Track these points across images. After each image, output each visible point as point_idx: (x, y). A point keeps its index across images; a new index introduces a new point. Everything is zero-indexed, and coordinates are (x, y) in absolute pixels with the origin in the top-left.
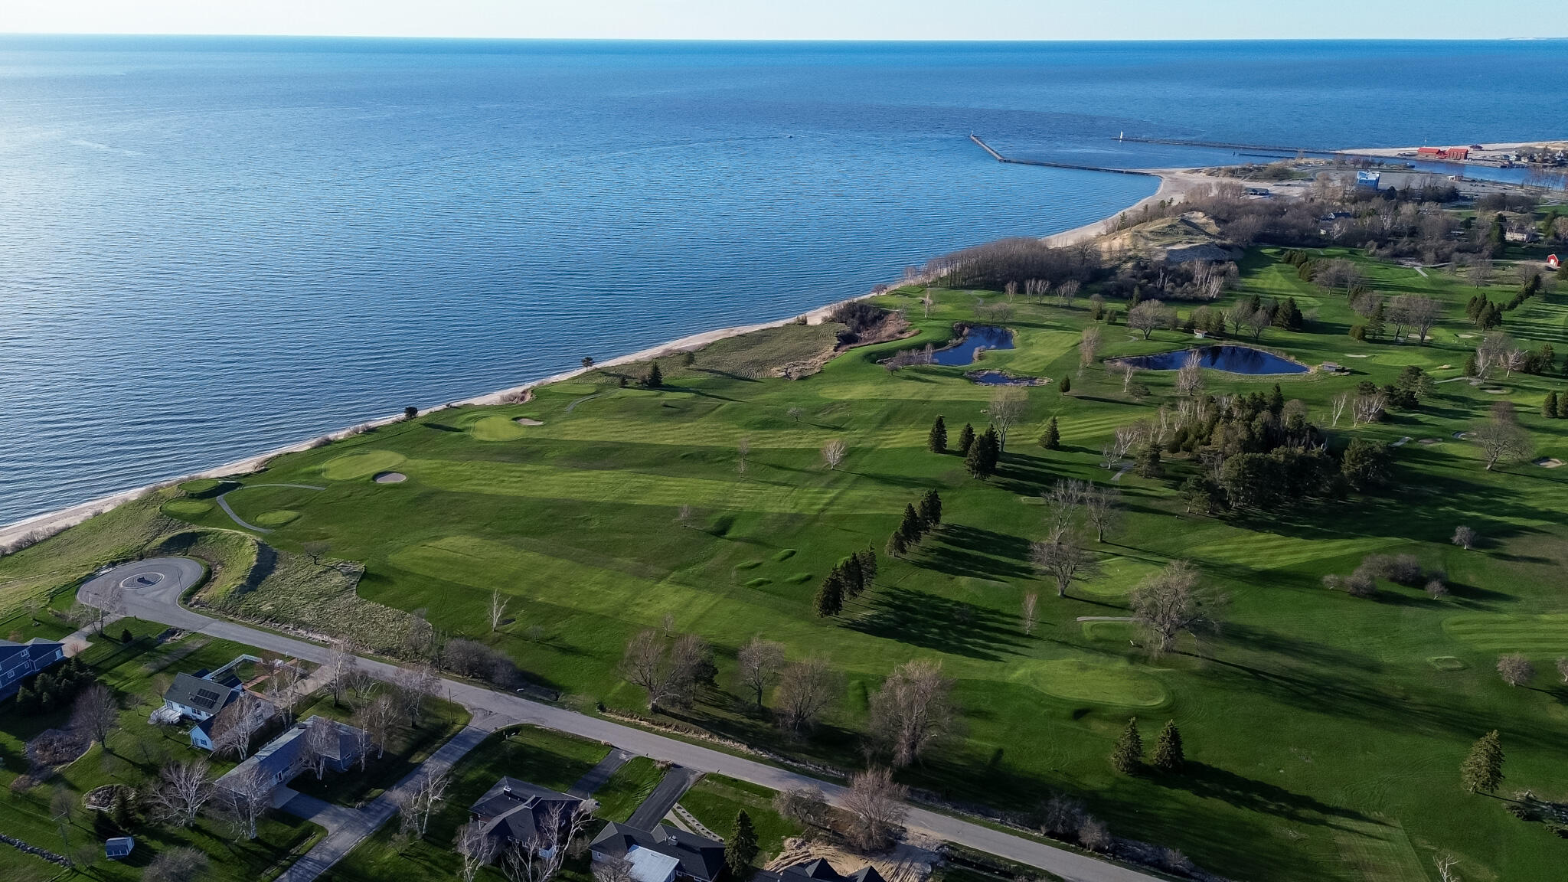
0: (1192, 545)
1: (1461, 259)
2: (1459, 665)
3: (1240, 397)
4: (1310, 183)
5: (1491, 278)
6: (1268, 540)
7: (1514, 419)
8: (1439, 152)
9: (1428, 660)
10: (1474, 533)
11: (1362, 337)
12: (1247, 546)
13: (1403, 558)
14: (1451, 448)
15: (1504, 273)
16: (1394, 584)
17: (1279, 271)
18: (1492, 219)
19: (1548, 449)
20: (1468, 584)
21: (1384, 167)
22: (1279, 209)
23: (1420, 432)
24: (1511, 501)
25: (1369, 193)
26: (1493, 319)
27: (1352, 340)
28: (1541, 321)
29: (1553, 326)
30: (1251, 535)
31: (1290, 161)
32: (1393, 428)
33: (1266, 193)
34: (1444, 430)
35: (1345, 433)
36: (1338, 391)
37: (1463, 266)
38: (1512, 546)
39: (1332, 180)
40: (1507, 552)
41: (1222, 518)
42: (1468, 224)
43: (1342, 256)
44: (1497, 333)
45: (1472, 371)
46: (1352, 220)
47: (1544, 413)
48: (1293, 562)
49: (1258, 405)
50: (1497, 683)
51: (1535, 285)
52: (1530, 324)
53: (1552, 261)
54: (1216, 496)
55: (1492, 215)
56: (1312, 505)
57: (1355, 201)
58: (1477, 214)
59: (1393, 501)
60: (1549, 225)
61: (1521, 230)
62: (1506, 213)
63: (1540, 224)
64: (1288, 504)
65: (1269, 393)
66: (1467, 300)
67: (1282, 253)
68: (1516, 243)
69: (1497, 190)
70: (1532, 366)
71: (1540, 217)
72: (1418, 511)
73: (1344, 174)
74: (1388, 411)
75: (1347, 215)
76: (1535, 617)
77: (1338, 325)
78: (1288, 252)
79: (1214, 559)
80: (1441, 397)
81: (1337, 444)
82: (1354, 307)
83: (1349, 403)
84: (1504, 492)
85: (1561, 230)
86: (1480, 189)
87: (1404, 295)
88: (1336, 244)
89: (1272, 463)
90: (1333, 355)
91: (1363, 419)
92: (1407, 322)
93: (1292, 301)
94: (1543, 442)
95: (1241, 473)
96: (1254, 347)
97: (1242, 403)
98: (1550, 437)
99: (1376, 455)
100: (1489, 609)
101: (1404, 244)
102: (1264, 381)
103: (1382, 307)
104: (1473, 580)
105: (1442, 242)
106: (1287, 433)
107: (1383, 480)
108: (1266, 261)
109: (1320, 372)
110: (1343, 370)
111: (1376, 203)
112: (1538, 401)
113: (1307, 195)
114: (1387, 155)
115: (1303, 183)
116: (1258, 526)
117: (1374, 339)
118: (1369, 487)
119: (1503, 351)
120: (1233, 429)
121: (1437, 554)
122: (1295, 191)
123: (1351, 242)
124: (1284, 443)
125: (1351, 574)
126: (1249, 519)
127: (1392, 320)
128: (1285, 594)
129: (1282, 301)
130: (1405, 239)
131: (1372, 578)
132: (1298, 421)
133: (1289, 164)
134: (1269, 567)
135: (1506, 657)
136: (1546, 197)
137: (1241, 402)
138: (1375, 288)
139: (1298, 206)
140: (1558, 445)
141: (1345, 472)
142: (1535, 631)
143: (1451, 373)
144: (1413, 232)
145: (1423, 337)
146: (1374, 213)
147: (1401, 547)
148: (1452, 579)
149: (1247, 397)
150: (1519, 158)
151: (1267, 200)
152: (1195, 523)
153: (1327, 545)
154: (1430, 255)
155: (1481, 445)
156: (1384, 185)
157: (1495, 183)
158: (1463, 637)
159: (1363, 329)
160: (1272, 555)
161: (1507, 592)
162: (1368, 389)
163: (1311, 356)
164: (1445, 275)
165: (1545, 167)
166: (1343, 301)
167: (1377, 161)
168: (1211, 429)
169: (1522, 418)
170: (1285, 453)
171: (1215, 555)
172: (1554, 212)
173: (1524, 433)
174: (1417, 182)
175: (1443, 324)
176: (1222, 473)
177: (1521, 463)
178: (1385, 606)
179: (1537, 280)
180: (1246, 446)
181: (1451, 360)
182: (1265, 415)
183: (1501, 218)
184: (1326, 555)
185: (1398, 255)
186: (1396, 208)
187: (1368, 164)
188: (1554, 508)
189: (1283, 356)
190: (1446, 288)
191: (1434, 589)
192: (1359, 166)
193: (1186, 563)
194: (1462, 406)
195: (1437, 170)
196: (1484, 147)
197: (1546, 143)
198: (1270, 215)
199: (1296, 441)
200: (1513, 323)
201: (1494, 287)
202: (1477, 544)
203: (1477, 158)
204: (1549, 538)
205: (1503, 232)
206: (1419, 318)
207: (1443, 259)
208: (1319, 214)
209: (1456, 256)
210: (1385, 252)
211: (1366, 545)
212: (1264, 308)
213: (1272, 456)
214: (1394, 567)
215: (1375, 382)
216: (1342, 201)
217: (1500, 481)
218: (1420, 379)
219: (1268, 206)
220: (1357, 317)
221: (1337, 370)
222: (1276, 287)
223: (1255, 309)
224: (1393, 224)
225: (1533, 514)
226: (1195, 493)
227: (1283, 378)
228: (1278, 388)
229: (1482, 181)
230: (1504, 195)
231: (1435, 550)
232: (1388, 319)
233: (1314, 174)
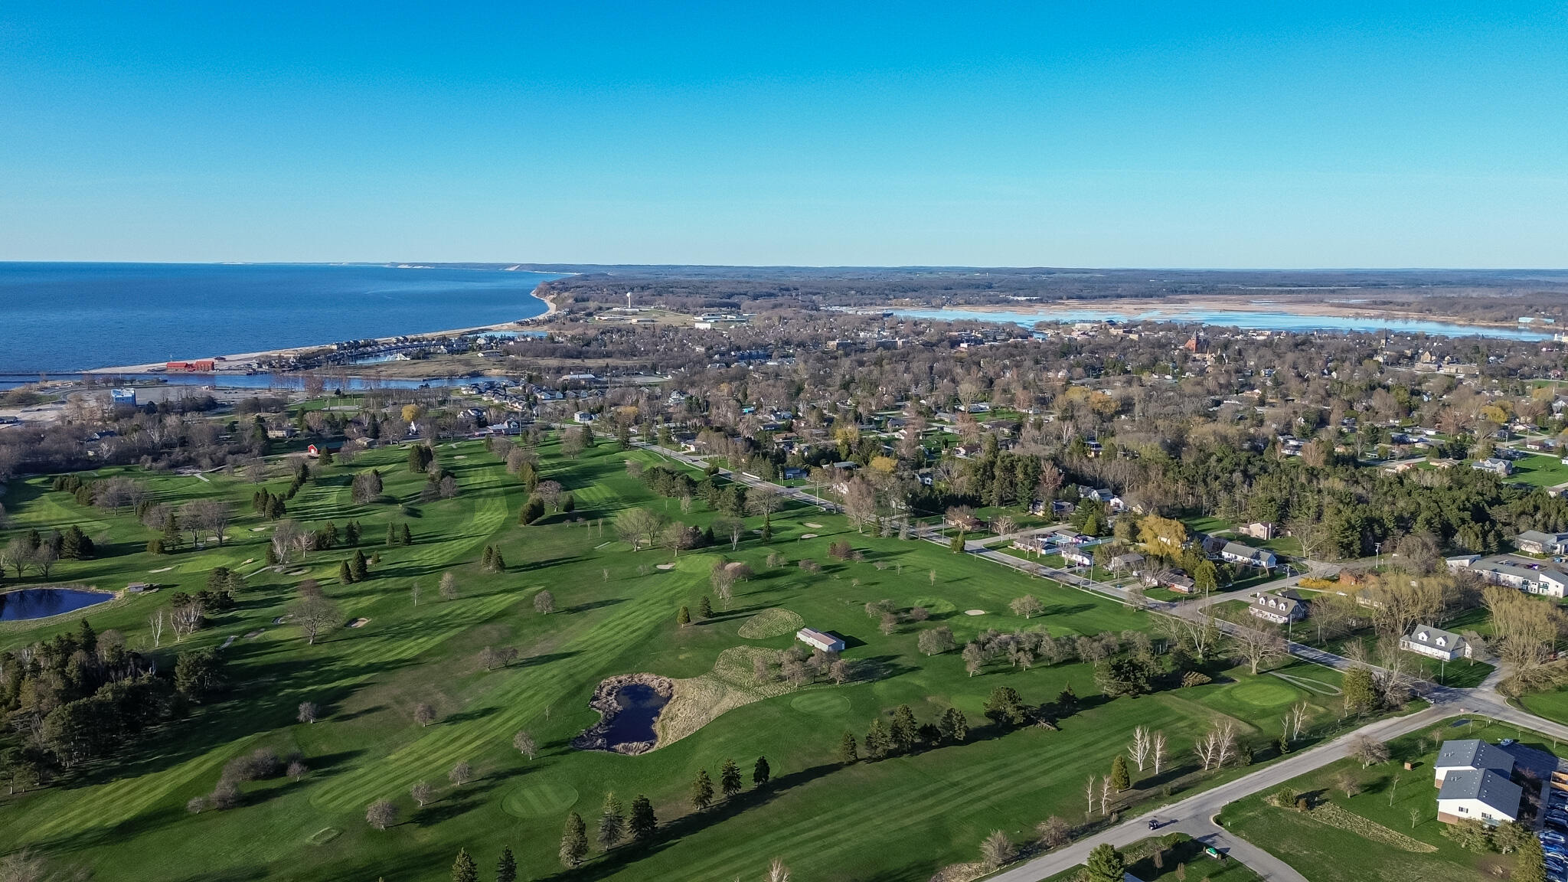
0: (26, 830)
1: (235, 461)
2: (335, 833)
3: (43, 644)
4: (63, 406)
5: (266, 473)
6: (118, 789)
7: (320, 593)
8: (187, 366)
9: (307, 841)
10: (315, 705)
11: (162, 550)
12: (97, 804)
13: (260, 754)
14: (274, 635)
15: (276, 467)
16: (258, 781)
17: (53, 501)
18: (253, 421)
19: (354, 611)
20: (322, 754)
21: (138, 383)
22: (35, 435)
23: (242, 627)
24: (337, 666)
25: (128, 410)
26: (279, 510)
27: (153, 556)
28: (318, 503)
29: (329, 506)
30: (97, 790)
31: (34, 385)
32: (216, 631)
33: (15, 421)
34: (264, 619)
35: (171, 650)
36: (152, 610)
37: (239, 467)
38: (349, 706)
39: (86, 401)
40: (349, 713)
41: (56, 785)
42: (232, 427)
43: (118, 474)
44: (285, 521)
45: (274, 560)
46: (118, 437)
47: (342, 581)
48: (151, 802)
49: (67, 647)
50: (372, 834)
51: (305, 474)
52: (310, 507)
53: (313, 451)
54: (43, 763)
55: (251, 418)
56: (155, 734)
57: (116, 419)
58: (238, 418)
59: (236, 702)
60: (301, 421)
61: (279, 427)
62: (263, 415)
63: (293, 420)
64: (130, 742)
65: (77, 631)
66: (251, 497)
67: (51, 480)
68: (278, 440)
69: (249, 395)
70: (322, 543)
71: (292, 414)
72: (261, 703)
73: (97, 393)
74: (207, 616)
75: (112, 434)
76: (384, 760)
77: (134, 543)
78: (58, 479)
79: (60, 834)
80: (253, 590)
81: (165, 664)
82: (144, 522)
83: (166, 618)
84: (331, 660)
85: (311, 424)
86: (235, 396)
87: (192, 503)
88: (108, 463)
89: (100, 704)
90: (137, 574)
91: (184, 631)
92: (202, 527)
93: (76, 529)
94: (348, 606)
95: (67, 727)
96: (46, 586)
97: (48, 651)
98: (353, 601)
99: (207, 662)
100: (345, 770)
101: (178, 453)
102: (67, 621)
103: (173, 518)
104: (326, 749)
105: (213, 447)
106: (108, 667)
107: (220, 684)
108: (35, 493)
109: (128, 595)
110: (151, 588)
111: (139, 418)
112: (334, 572)
113: (63, 418)
114: (138, 372)
115: (54, 406)
116: (102, 778)
117: (174, 550)
118: (209, 696)
119: (295, 536)
120: (44, 681)
121: (289, 737)
122: (48, 415)
123: (124, 459)
124: (108, 679)
125: (214, 789)
126: (90, 773)
127: (186, 528)
128: (152, 839)
129: (65, 529)
130: (177, 449)
131: (235, 785)
132: (118, 652)
133: (34, 389)
134: (126, 817)
135: (371, 807)
136: (292, 396)
137: (45, 649)
138: (161, 501)
139: (56, 430)
140: (360, 606)
141: (181, 689)
142: (388, 773)
143: (256, 565)
144: (184, 442)
145: (221, 539)
146: (138, 428)
147: (254, 743)
148: (308, 755)
149: (51, 642)
150: (260, 366)
151: (18, 427)
152: (24, 803)
153: (181, 770)
154: (205, 462)
155: (299, 624)
156: (142, 400)
157: (246, 389)
158: (331, 806)
159: (161, 542)
160: (127, 803)
161: (358, 748)
162: (182, 600)
163: (113, 581)
164: (224, 477)
165: (284, 371)
166: (132, 519)
167: (128, 378)
168: (17, 690)
169: (327, 590)
170: (112, 690)
171: (59, 830)
172: (302, 409)
173: (331, 603)
174: (174, 395)
175: (236, 522)
176: (44, 735)
177: (337, 630)
178: (254, 807)
179: (305, 468)
180: (65, 696)
181: (253, 554)
182: (78, 656)
183: (260, 419)
184: (185, 780)
185: (175, 465)
186: (160, 421)
187: (119, 382)
188: (373, 661)
189: (83, 588)
190: (231, 489)
191: (295, 771)
192: (112, 384)
193: (23, 854)
194: (273, 593)
195: (190, 382)
196: (227, 358)
197: (278, 351)
198: (26, 442)
199: (121, 674)
200: (295, 509)
201: (271, 480)
202: (320, 715)
203: (224, 368)
204: (375, 687)
205: (265, 431)
206: (212, 521)
207: (218, 463)
208: (81, 435)
209: (230, 458)
210: (162, 464)
211: (220, 755)
212: (46, 542)
213: (98, 697)
214: (254, 766)
215: (187, 591)
216: (103, 419)
217: (323, 651)
218: (229, 579)
219: (20, 435)
220: (151, 532)
221: (145, 589)
222: (54, 517)
223: (36, 545)
224: (161, 436)
225: (357, 671)
226: (14, 769)
227: (89, 611)
228: (86, 624)
229: (234, 389)
230: (256, 398)
231: (286, 734)
232: (182, 528)
233: (65, 396)
